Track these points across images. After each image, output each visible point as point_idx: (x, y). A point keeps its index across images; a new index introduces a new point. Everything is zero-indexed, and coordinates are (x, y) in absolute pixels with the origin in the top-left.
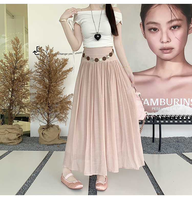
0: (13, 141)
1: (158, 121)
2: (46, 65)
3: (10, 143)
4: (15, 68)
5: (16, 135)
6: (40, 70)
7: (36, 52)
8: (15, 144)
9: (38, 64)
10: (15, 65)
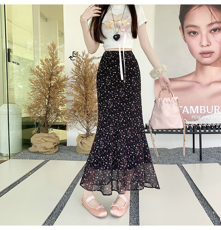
0: (49, 150)
1: (198, 131)
2: (81, 72)
3: (47, 152)
4: (52, 74)
5: (52, 144)
6: (76, 77)
7: (72, 58)
8: (51, 153)
9: (74, 70)
10: (52, 71)
